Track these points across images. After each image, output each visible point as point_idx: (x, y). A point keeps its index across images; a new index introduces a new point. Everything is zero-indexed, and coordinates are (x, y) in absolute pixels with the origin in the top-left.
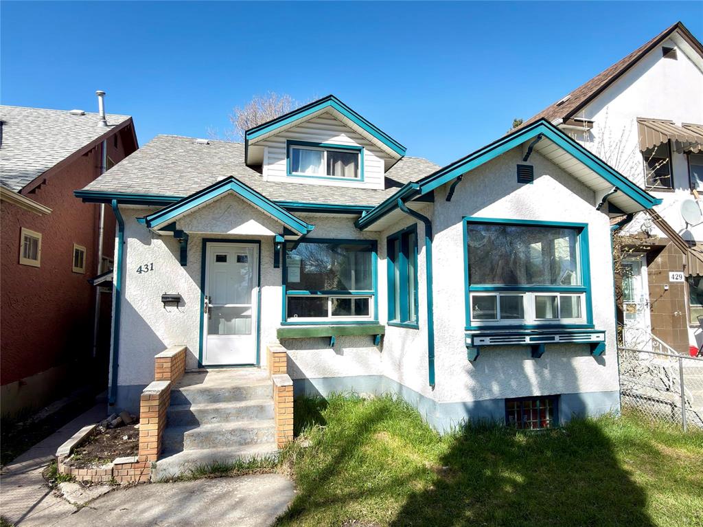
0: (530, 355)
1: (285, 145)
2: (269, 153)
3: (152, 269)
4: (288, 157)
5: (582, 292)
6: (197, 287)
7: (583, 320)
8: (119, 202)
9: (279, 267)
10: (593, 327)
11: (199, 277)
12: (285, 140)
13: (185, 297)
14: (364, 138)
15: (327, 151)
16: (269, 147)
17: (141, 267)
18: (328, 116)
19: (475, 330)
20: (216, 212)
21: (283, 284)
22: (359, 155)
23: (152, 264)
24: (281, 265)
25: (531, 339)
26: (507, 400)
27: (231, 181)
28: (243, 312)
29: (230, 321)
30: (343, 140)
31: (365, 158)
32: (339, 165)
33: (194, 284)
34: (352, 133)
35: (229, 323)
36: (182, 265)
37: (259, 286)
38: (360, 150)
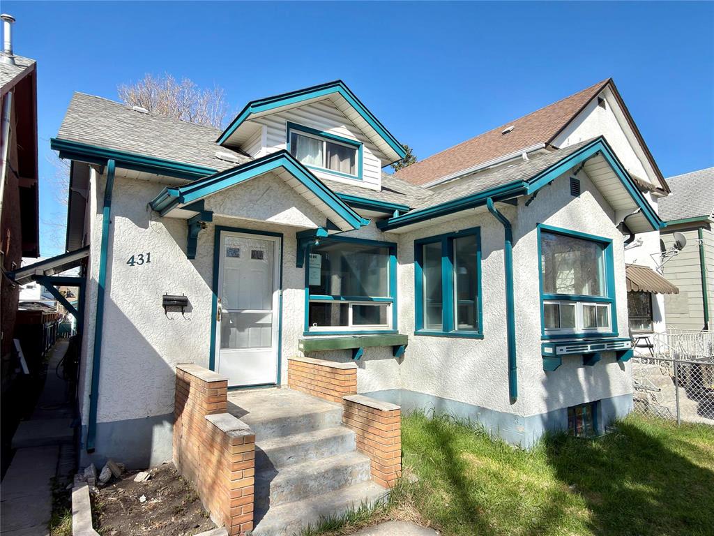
0: (582, 363)
1: (285, 127)
2: (268, 133)
3: (148, 261)
4: (288, 142)
5: (608, 303)
6: (207, 286)
7: (609, 330)
8: (119, 164)
10: (617, 335)
11: (210, 273)
12: (285, 121)
13: (192, 300)
14: (363, 134)
15: (327, 142)
16: (269, 126)
17: (133, 257)
18: (330, 103)
21: (306, 287)
22: (357, 151)
23: (149, 254)
24: (304, 265)
25: (592, 348)
26: (569, 408)
27: (284, 156)
30: (342, 132)
32: (336, 157)
33: (204, 282)
36: (189, 258)
37: (281, 288)
38: (358, 146)
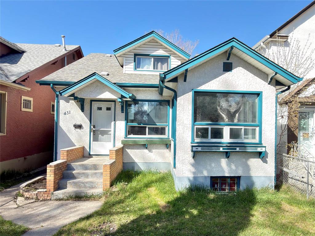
0: (225, 156)
1: (133, 56)
2: (126, 60)
3: (70, 113)
4: (135, 61)
5: (257, 127)
6: (88, 121)
7: (257, 140)
8: (54, 85)
9: (123, 113)
10: (261, 144)
11: (89, 117)
12: (133, 54)
13: (83, 125)
14: (171, 51)
15: (154, 58)
16: (126, 57)
17: (65, 112)
18: (153, 41)
19: (196, 144)
20: (91, 88)
21: (125, 120)
22: (169, 59)
23: (70, 111)
24: (124, 112)
25: (223, 149)
26: (212, 177)
27: (95, 75)
28: (109, 132)
29: (103, 136)
30: (161, 52)
31: (172, 60)
32: (159, 64)
33: (87, 119)
34: (165, 48)
35: (103, 137)
36: (82, 112)
37: (115, 121)
38: (169, 57)
